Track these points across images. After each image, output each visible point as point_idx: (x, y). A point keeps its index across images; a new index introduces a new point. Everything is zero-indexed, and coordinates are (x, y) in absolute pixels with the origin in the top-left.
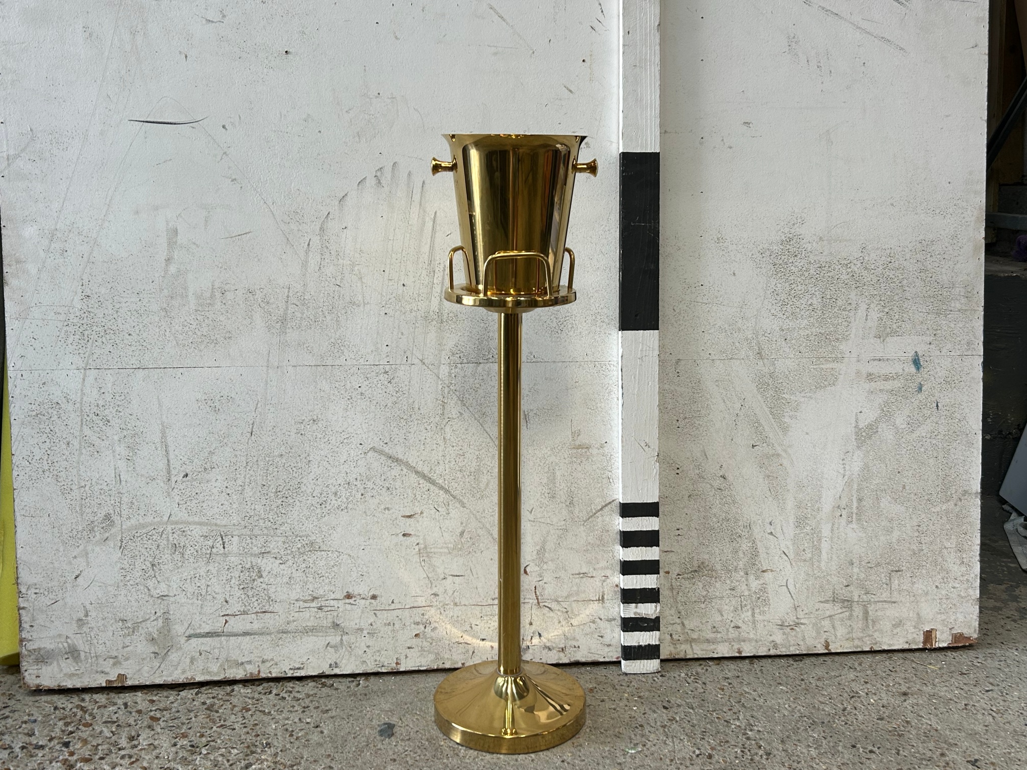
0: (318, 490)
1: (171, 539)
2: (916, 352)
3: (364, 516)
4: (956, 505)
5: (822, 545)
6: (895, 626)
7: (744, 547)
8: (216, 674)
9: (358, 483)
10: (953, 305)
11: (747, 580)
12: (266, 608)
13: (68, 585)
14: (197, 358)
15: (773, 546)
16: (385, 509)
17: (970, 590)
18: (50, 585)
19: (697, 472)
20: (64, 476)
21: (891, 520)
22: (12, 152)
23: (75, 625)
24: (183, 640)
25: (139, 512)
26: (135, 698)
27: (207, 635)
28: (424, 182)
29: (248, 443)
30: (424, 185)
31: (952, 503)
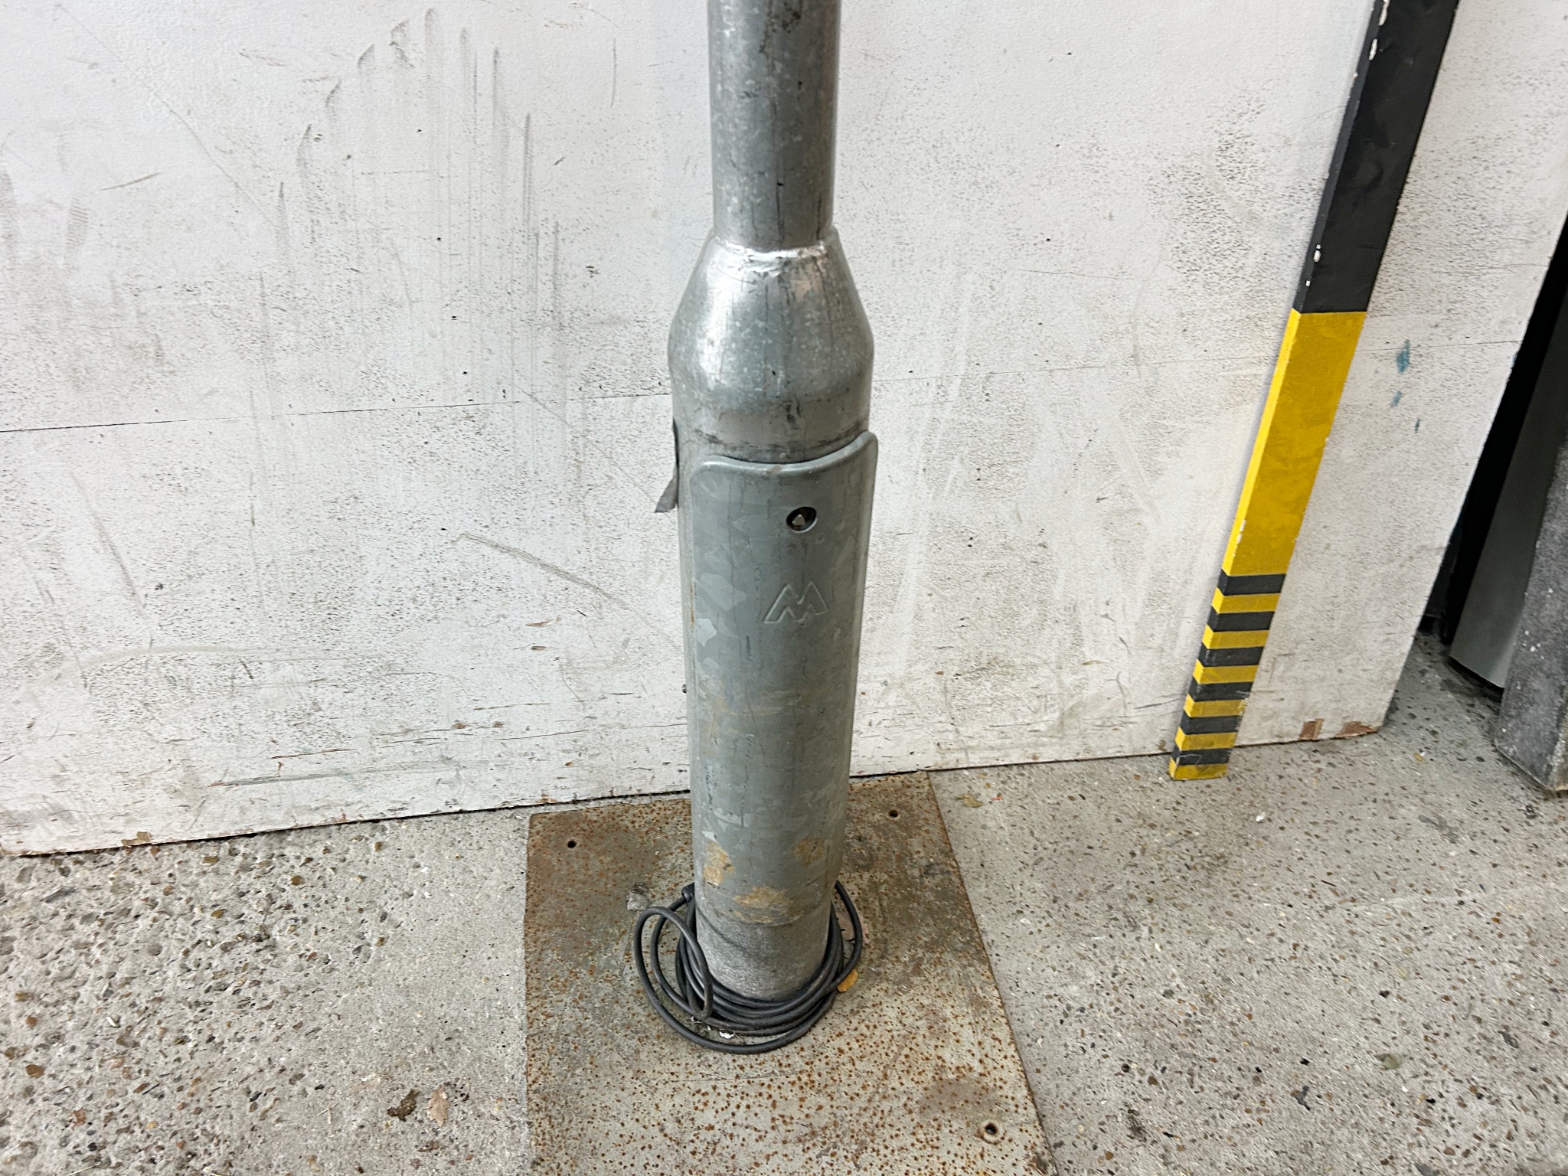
0: (384, 596)
1: (163, 670)
2: (1407, 342)
4: (1402, 566)
5: (1182, 628)
6: (1266, 719)
8: (282, 823)
9: (448, 583)
10: (1497, 257)
11: (1059, 675)
12: (337, 745)
13: (19, 736)
14: (122, 409)
15: (1105, 631)
16: (498, 616)
17: (1387, 672)
19: (1002, 540)
23: (50, 783)
25: (98, 638)
27: (256, 781)
28: (496, 52)
29: (250, 536)
30: (498, 60)
31: (1397, 563)
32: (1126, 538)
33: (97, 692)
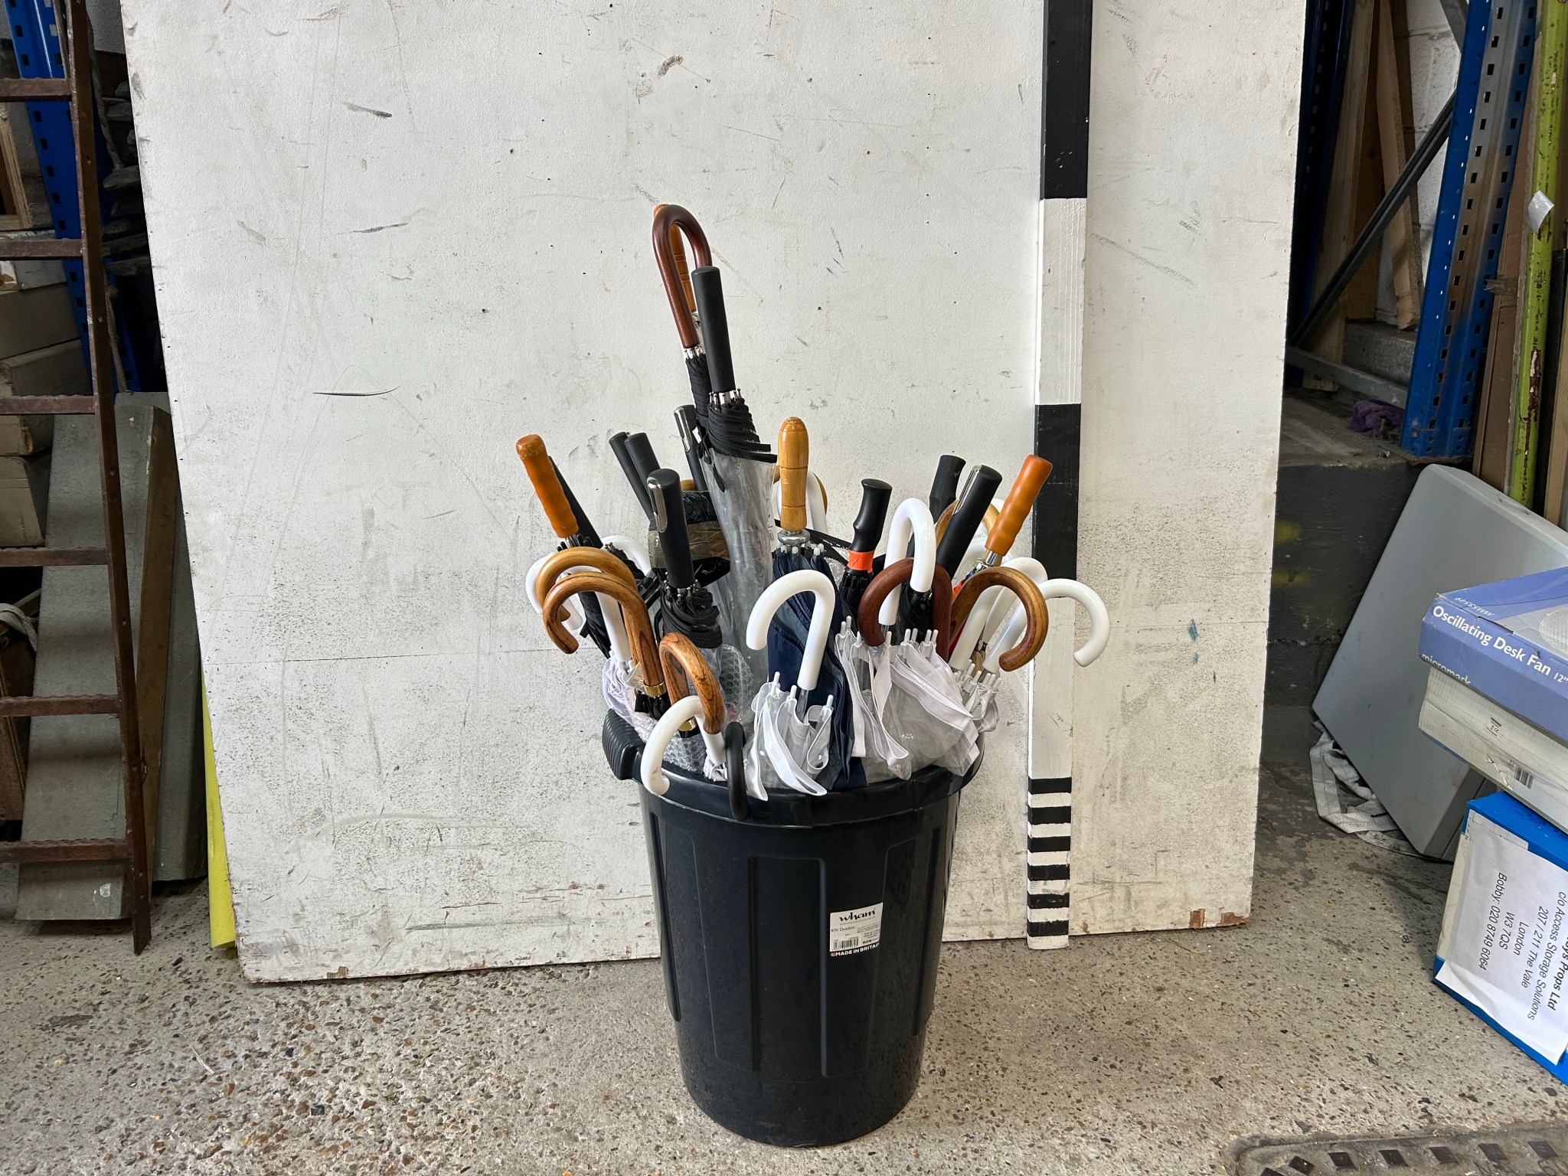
0: (538, 779)
1: (385, 832)
2: (1193, 620)
3: (588, 804)
4: (1231, 782)
5: (1082, 826)
6: (1160, 907)
7: (997, 829)
8: (439, 965)
9: (580, 771)
10: (1236, 568)
11: (1000, 862)
12: (489, 899)
13: (281, 880)
14: (402, 647)
16: (609, 798)
17: (1243, 869)
18: (263, 881)
20: (270, 771)
21: (1158, 799)
22: (189, 433)
23: (291, 920)
24: (404, 932)
25: (350, 806)
26: (357, 991)
27: (429, 927)
29: (461, 733)
31: (1227, 779)
33: (340, 847)
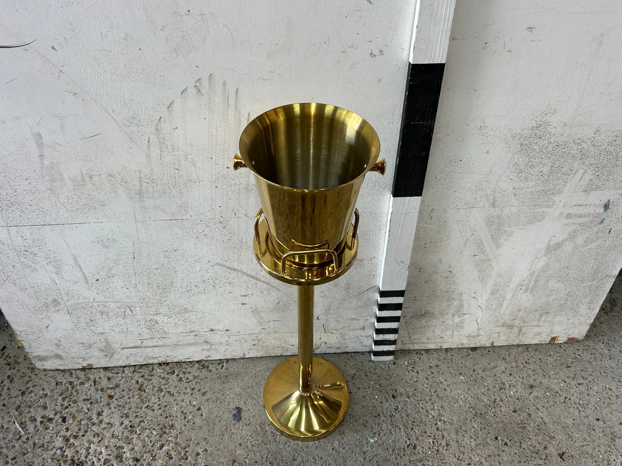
0: (184, 285)
1: (98, 309)
2: (609, 200)
3: (216, 296)
5: (504, 303)
8: (142, 362)
9: (210, 281)
11: (453, 318)
12: (164, 336)
13: (43, 330)
15: (473, 303)
16: (229, 293)
17: (588, 320)
18: (32, 331)
19: (434, 270)
20: (18, 282)
21: (552, 291)
23: (55, 346)
24: (120, 350)
25: (73, 297)
27: (133, 347)
28: (237, 89)
29: (133, 263)
30: (238, 92)
31: (596, 281)
32: (484, 270)
33: (73, 316)
